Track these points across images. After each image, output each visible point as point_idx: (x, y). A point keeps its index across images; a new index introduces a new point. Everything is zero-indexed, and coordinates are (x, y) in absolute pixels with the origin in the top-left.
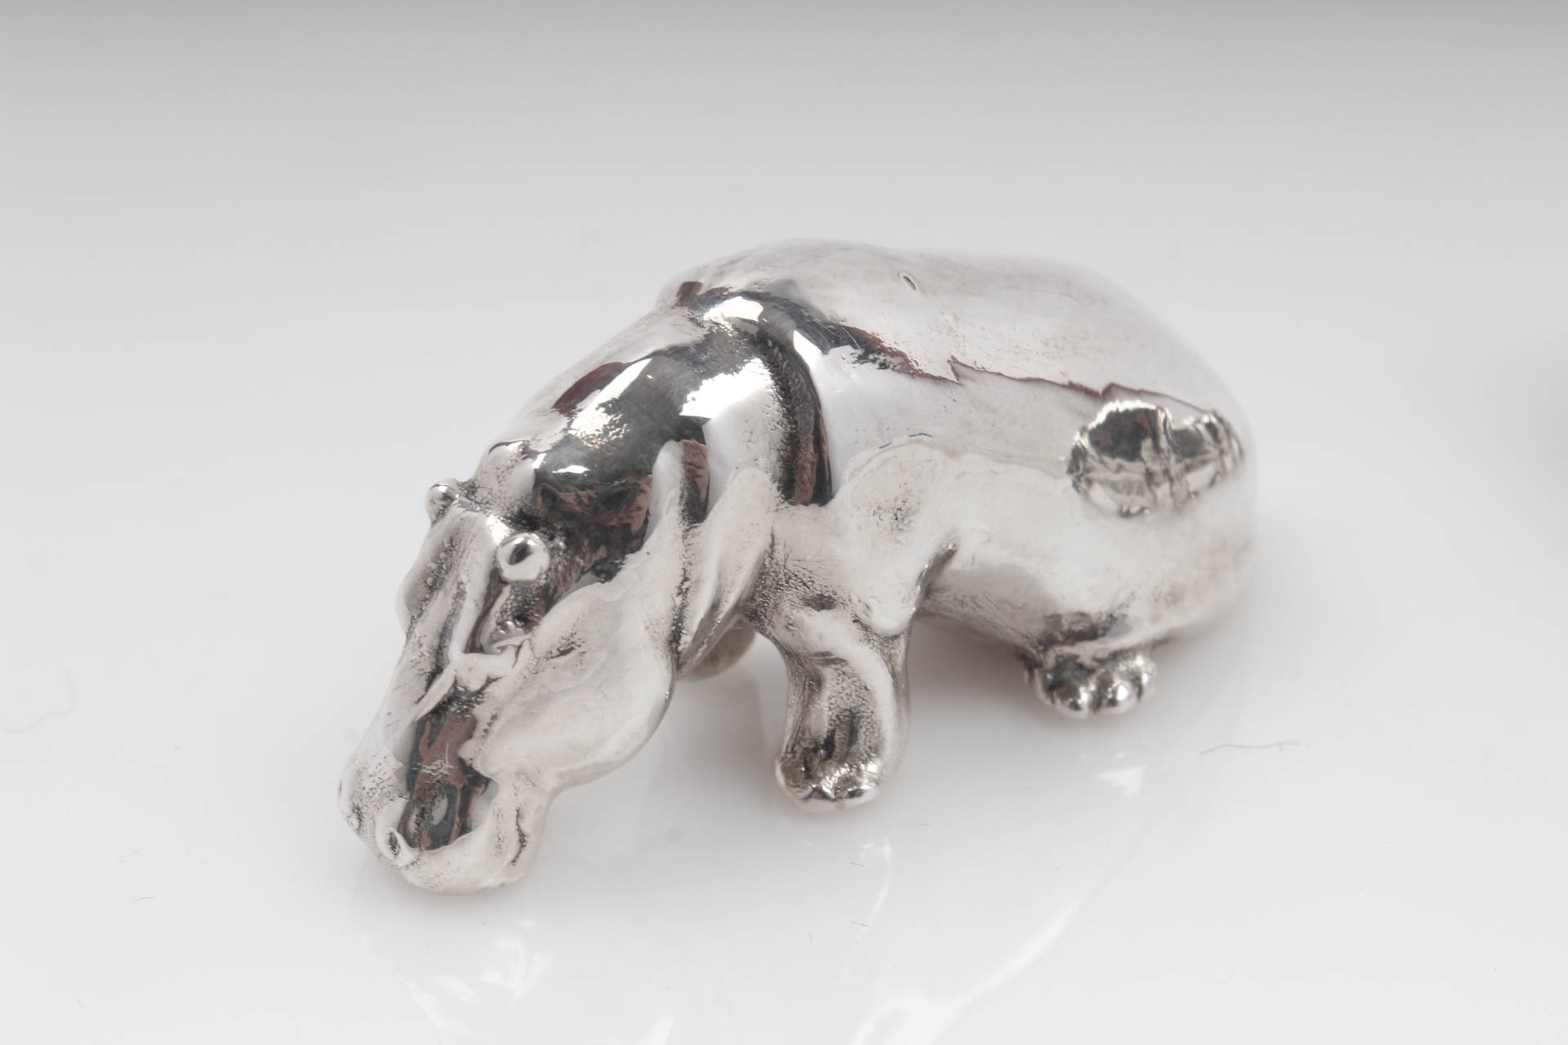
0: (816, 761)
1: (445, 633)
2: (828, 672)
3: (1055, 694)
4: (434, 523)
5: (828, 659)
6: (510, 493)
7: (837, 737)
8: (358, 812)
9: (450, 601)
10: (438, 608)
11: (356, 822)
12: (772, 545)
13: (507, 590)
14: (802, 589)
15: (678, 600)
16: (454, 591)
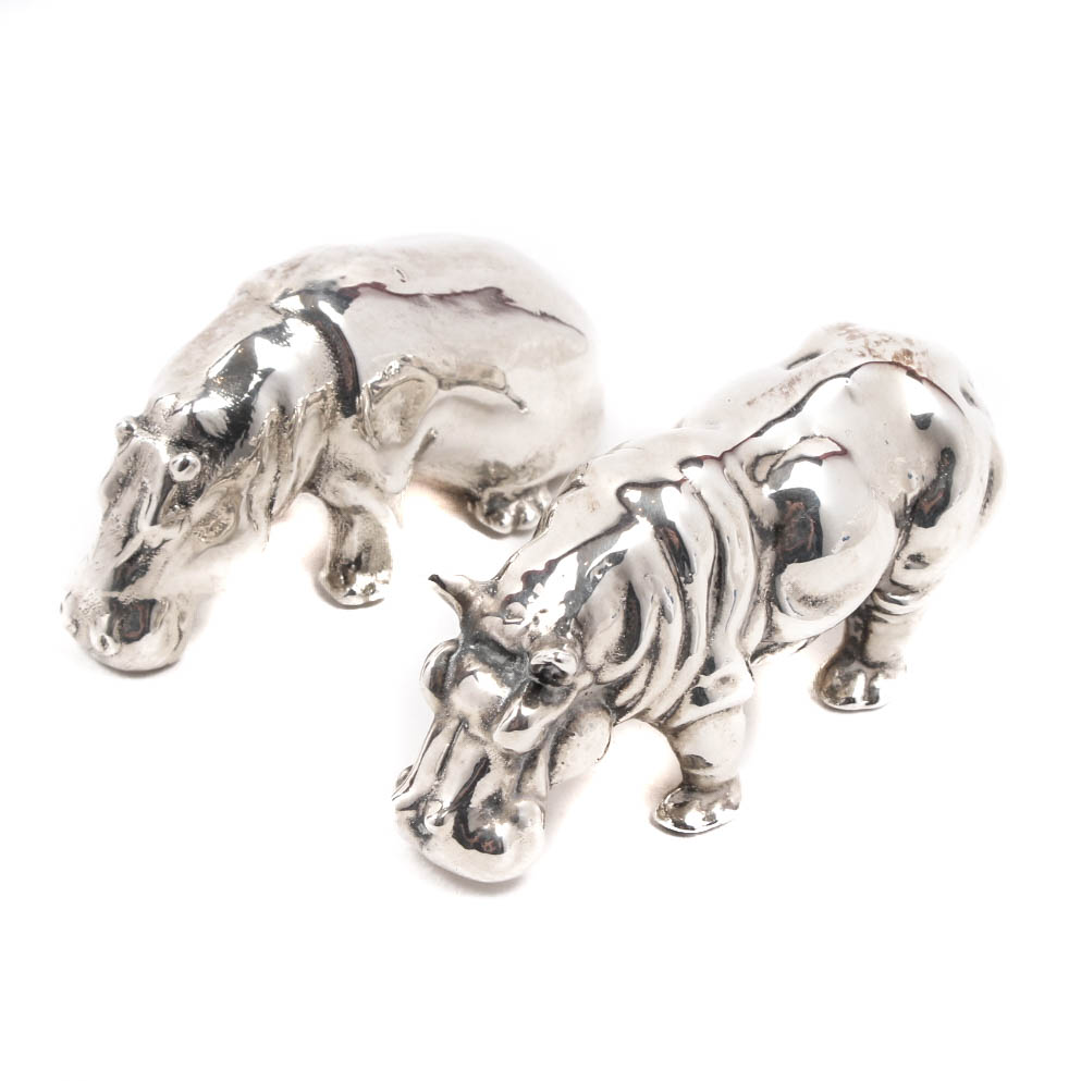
0: (351, 571)
1: (134, 513)
2: (357, 518)
3: (490, 518)
4: (121, 444)
5: (358, 510)
6: (174, 427)
7: (363, 557)
8: (76, 623)
9: (137, 493)
10: (129, 497)
11: (74, 630)
12: (327, 446)
13: (175, 487)
14: (344, 470)
15: (274, 485)
16: (139, 487)
